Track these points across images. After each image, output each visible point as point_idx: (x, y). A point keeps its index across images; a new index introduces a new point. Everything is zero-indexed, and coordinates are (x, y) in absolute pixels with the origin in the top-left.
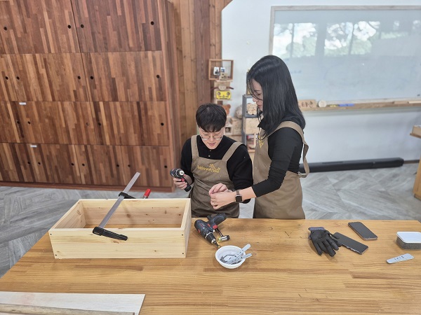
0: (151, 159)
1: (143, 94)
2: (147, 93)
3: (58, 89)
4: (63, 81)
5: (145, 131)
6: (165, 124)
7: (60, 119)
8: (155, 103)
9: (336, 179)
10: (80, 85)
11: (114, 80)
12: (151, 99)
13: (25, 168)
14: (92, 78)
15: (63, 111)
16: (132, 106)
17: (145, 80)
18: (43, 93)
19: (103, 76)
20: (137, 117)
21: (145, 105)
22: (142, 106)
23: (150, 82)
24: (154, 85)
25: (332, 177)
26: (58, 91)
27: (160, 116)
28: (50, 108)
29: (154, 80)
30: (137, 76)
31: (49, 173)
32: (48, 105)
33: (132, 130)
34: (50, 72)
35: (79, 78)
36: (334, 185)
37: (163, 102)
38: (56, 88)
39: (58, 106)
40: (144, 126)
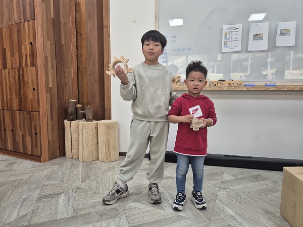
0: (26, 124)
1: (21, 61)
2: (24, 59)
5: (23, 97)
6: (36, 89)
8: (29, 68)
11: (5, 49)
12: (27, 65)
16: (15, 72)
17: (23, 47)
20: (18, 83)
21: (23, 71)
22: (21, 72)
24: (28, 51)
25: (230, 173)
27: (32, 81)
29: (28, 47)
30: (19, 45)
33: (14, 96)
36: (223, 182)
37: (34, 68)
40: (22, 91)
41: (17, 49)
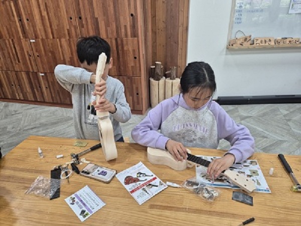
1: (119, 31)
2: (123, 30)
3: (56, 28)
4: (59, 22)
5: (122, 64)
6: (138, 58)
7: (59, 53)
8: (130, 38)
9: (287, 110)
10: (72, 25)
11: (97, 19)
12: (126, 35)
13: (38, 91)
14: (80, 18)
15: (61, 46)
16: (111, 42)
17: (122, 19)
18: (46, 31)
19: (89, 17)
21: (122, 41)
22: (119, 42)
23: (126, 21)
24: (129, 23)
25: (283, 109)
26: (56, 30)
27: (134, 51)
28: (52, 44)
29: (129, 19)
30: (115, 15)
31: (53, 96)
32: (50, 42)
34: (50, 14)
35: (71, 18)
36: (284, 116)
37: (136, 38)
38: (55, 27)
39: (57, 43)
40: (121, 59)
41: (114, 19)
